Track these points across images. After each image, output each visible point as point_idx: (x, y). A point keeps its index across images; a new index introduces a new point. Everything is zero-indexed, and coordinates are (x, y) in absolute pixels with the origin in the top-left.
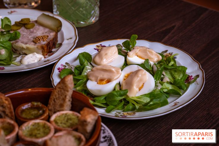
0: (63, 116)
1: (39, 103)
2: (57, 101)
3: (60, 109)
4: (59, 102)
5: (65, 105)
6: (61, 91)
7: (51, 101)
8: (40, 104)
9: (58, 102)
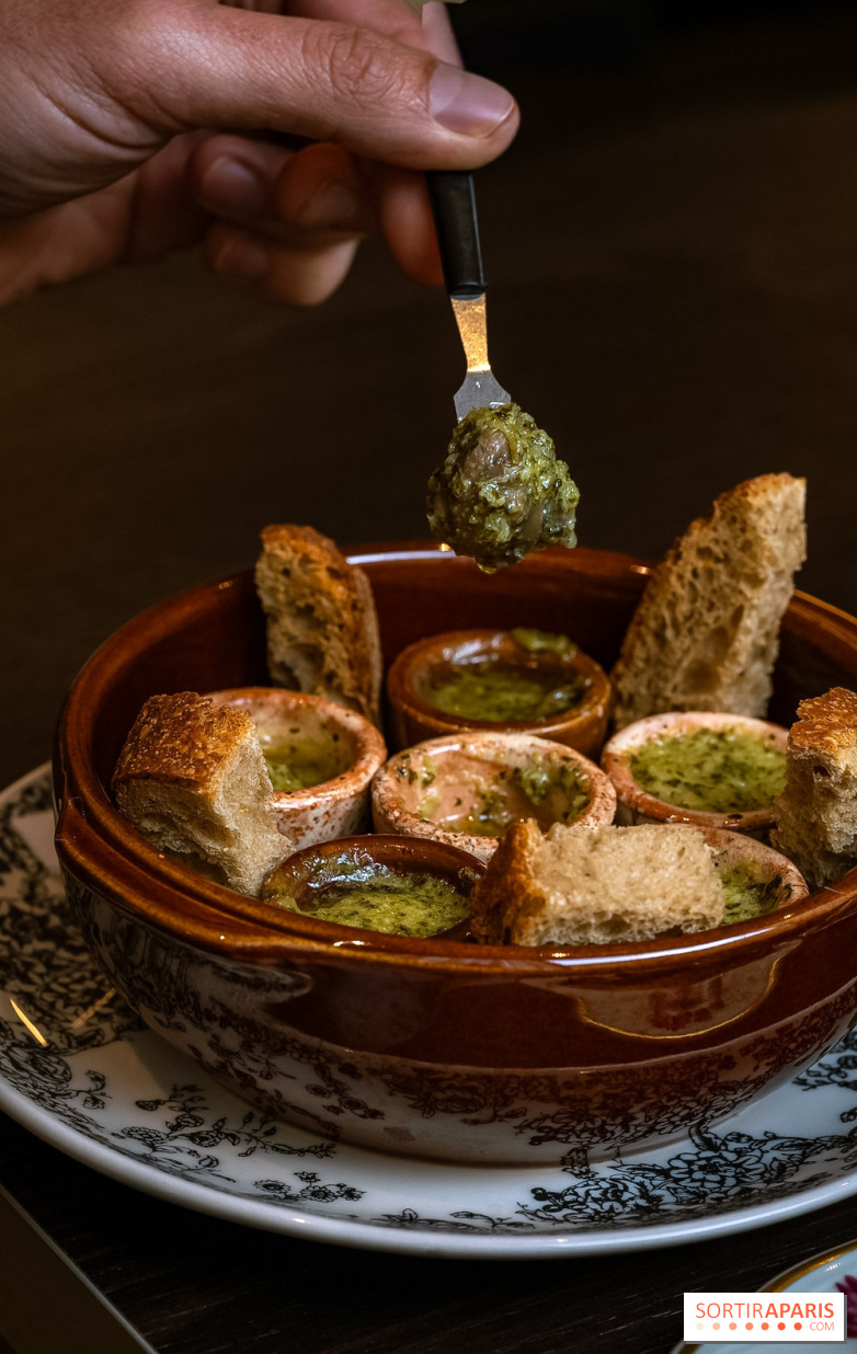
0: (701, 746)
1: (561, 644)
2: (679, 643)
3: (691, 699)
4: (686, 652)
5: (728, 673)
6: (711, 574)
7: (640, 636)
8: (565, 651)
9: (686, 650)
